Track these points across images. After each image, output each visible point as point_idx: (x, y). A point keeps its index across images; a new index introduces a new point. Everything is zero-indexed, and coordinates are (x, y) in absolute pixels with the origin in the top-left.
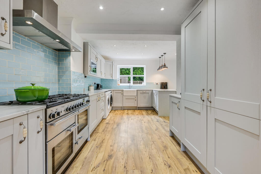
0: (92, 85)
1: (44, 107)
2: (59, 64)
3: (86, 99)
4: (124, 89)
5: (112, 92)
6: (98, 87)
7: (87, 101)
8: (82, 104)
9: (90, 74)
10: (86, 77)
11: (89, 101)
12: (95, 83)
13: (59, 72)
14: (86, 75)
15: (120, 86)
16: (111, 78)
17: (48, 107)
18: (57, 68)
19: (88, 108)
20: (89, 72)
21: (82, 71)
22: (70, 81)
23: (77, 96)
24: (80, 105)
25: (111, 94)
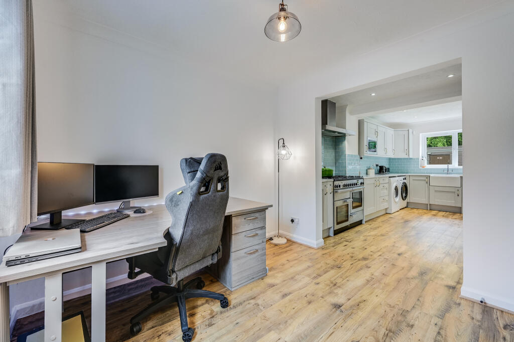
0: (372, 167)
1: (333, 180)
2: (335, 149)
3: (360, 181)
4: (431, 175)
5: (408, 178)
6: (381, 170)
7: (361, 184)
8: (356, 184)
9: (367, 153)
10: (361, 158)
11: (363, 183)
12: (377, 165)
13: (335, 156)
14: (361, 157)
15: (428, 169)
16: (407, 157)
17: (334, 181)
18: (334, 153)
19: (362, 190)
20: (365, 152)
21: (356, 153)
22: (345, 164)
23: (352, 178)
24: (352, 185)
25: (405, 181)
